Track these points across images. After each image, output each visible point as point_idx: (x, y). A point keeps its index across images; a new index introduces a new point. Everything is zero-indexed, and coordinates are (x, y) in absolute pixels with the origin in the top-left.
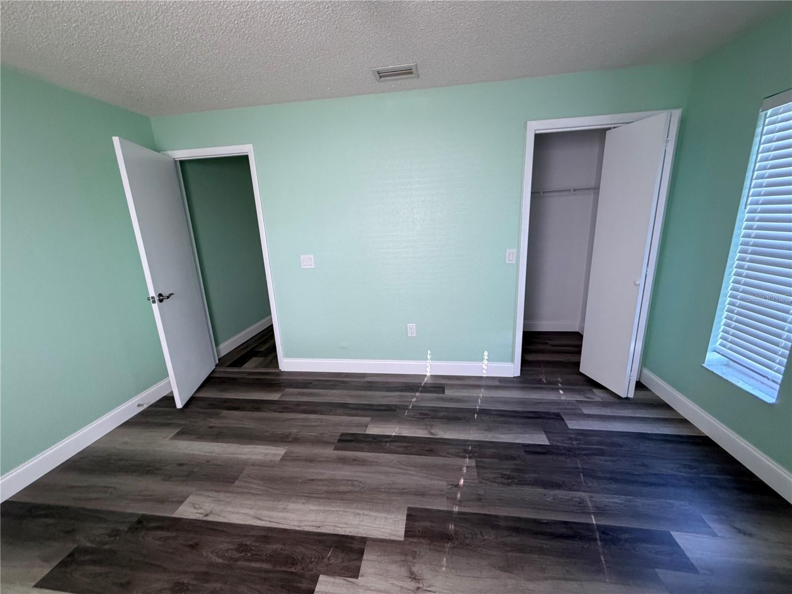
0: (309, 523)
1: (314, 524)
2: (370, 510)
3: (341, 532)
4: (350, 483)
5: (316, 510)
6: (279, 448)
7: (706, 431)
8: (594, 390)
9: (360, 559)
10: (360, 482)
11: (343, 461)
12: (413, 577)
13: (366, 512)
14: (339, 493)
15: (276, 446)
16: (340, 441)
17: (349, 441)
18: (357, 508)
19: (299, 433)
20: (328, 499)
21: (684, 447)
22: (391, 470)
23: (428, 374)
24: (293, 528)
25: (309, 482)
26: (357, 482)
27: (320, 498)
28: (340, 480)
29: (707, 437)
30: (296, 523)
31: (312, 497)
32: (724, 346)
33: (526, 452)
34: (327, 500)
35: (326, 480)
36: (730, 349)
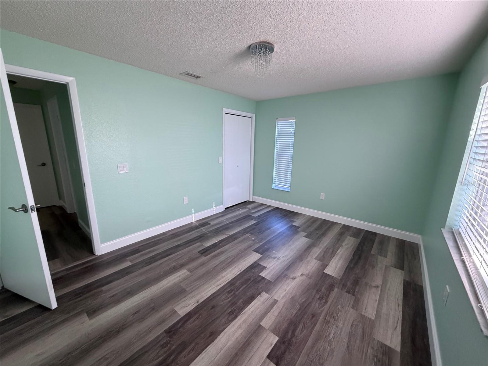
0: (236, 272)
1: (238, 271)
3: (247, 266)
4: (228, 258)
5: (232, 269)
6: (181, 271)
7: (276, 206)
8: (247, 206)
11: (215, 256)
12: (274, 258)
13: (245, 259)
17: (205, 252)
21: (276, 210)
23: (194, 221)
25: (215, 268)
29: (277, 207)
30: (233, 275)
32: (276, 181)
33: (255, 226)
36: (277, 182)
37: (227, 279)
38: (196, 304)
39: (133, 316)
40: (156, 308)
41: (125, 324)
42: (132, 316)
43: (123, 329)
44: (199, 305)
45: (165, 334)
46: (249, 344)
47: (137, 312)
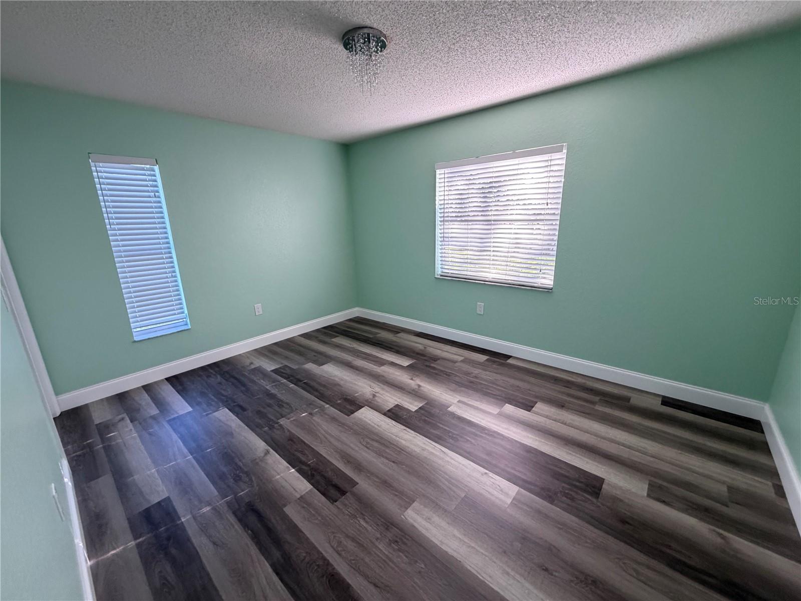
0: (410, 434)
1: (407, 432)
2: (369, 424)
3: (394, 422)
4: (368, 446)
5: (402, 439)
6: (411, 521)
9: (391, 409)
10: (361, 443)
11: (358, 467)
13: (373, 424)
14: (380, 443)
15: (414, 526)
16: (343, 493)
18: (376, 429)
19: (379, 536)
20: (389, 442)
22: (332, 440)
24: (421, 436)
25: (397, 462)
26: (363, 443)
27: (396, 446)
28: (373, 451)
30: (418, 438)
31: (401, 449)
34: (391, 441)
35: (383, 456)
37: (427, 443)
38: (490, 475)
39: (554, 573)
40: (520, 535)
41: (577, 578)
42: (557, 574)
43: (587, 576)
44: (490, 471)
45: (556, 502)
46: (523, 422)
47: (543, 569)
